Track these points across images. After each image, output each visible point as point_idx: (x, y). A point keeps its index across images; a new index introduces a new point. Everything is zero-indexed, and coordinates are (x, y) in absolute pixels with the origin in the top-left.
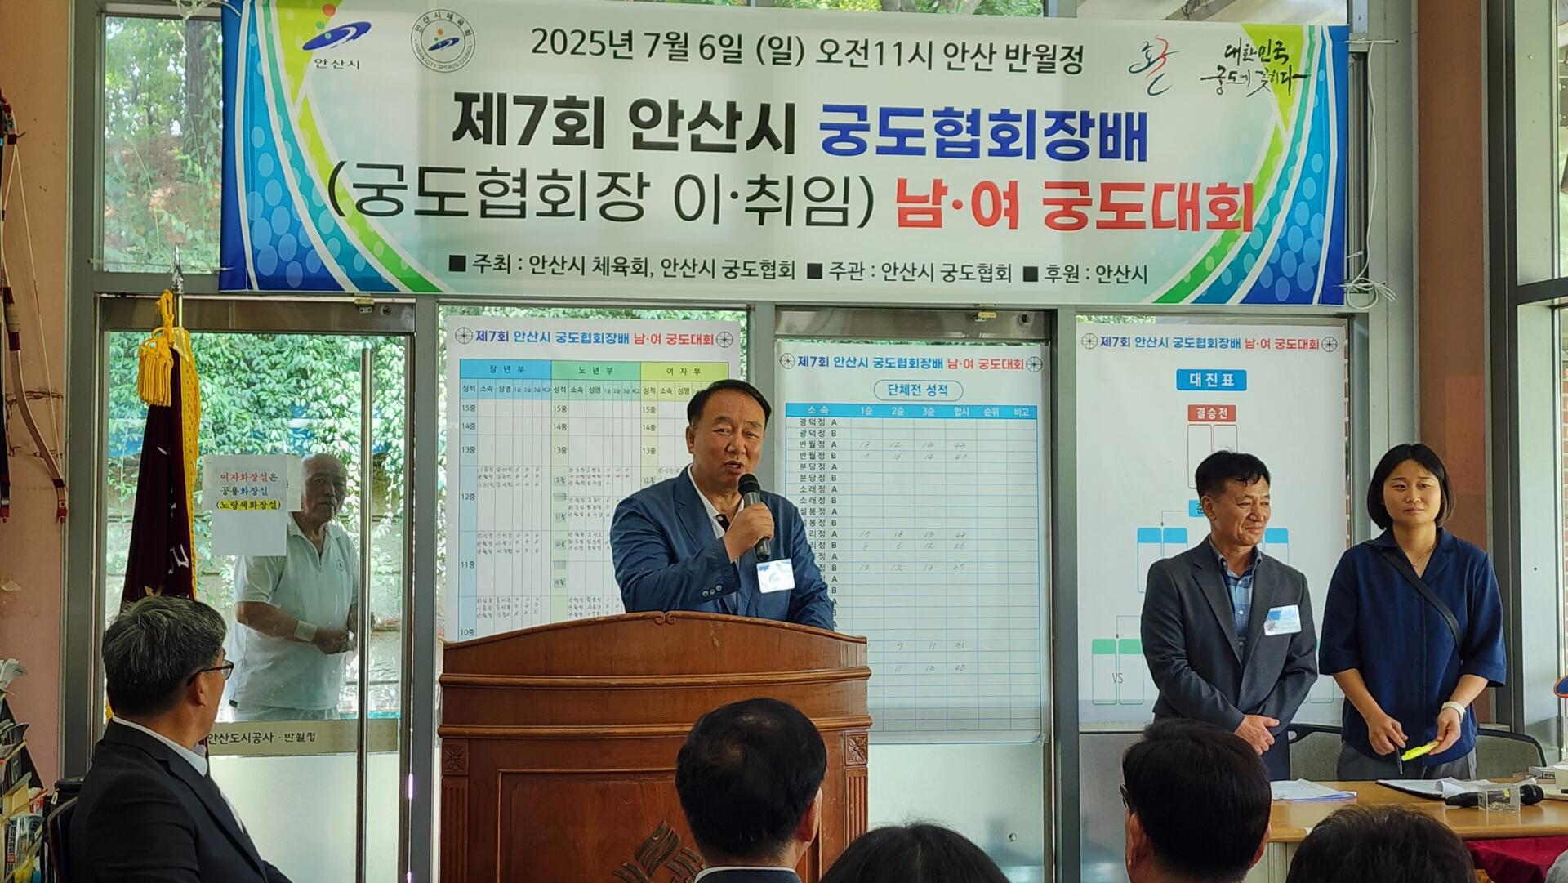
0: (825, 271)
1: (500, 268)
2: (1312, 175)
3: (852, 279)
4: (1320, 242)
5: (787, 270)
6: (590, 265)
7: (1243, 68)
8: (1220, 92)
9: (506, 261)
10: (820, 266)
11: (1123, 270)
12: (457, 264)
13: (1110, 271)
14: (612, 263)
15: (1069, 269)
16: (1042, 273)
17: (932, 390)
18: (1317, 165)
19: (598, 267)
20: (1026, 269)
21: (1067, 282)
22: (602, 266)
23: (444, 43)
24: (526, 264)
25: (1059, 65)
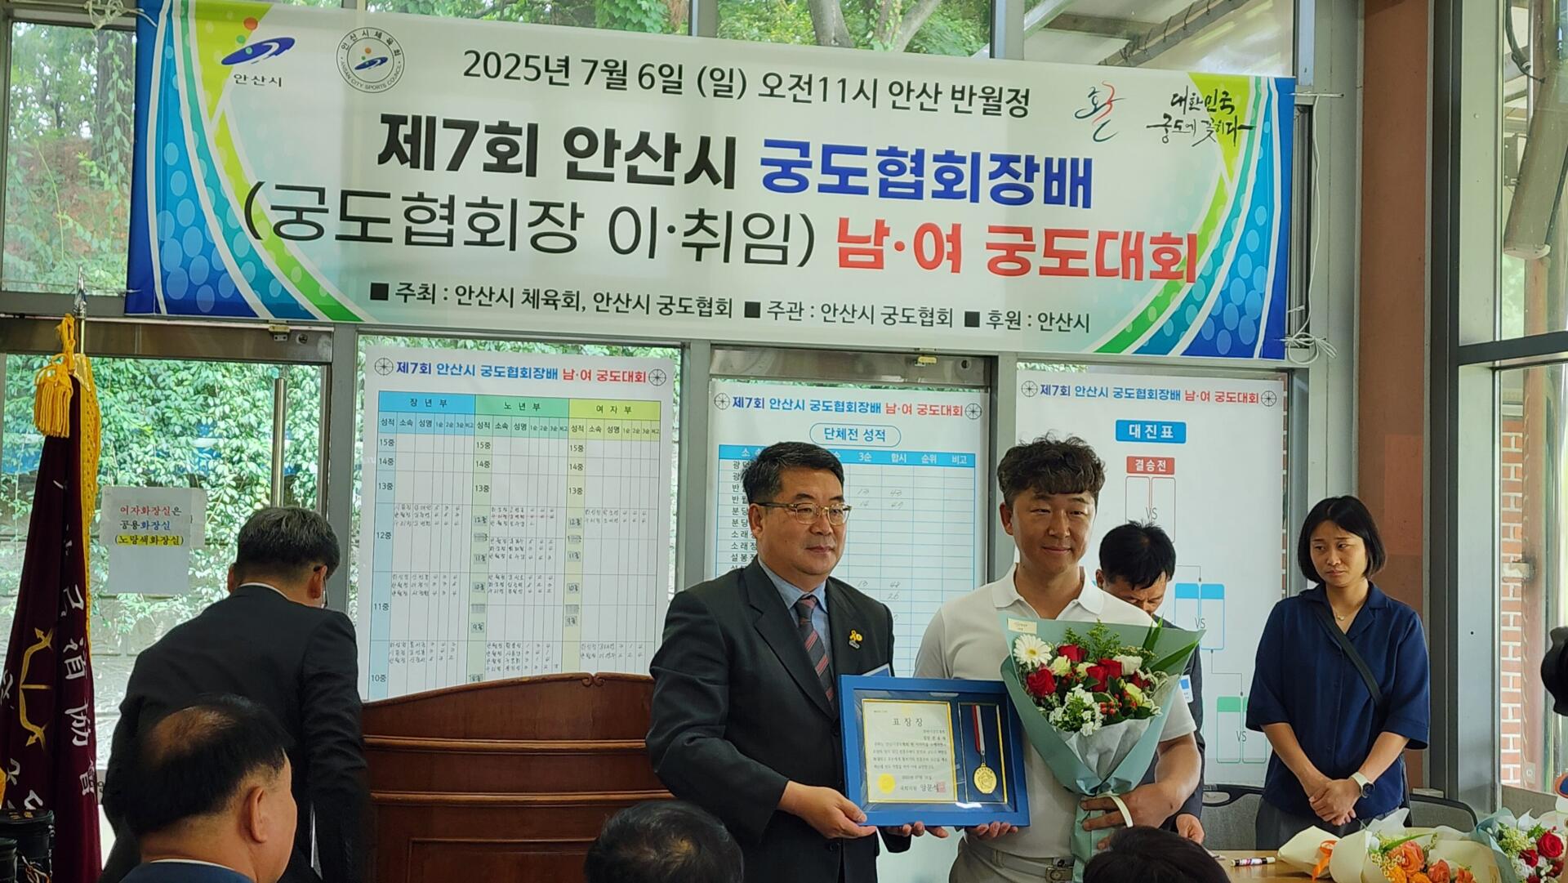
0: (763, 311)
1: (425, 298)
2: (1256, 227)
3: (790, 319)
4: (1262, 295)
5: (724, 308)
6: (519, 297)
7: (1189, 118)
8: (1165, 140)
9: (430, 291)
10: (758, 305)
11: (1065, 318)
12: (379, 292)
13: (1052, 319)
14: (542, 296)
15: (1011, 315)
16: (984, 319)
17: (869, 435)
18: (1261, 217)
19: (527, 299)
20: (968, 314)
21: (1009, 328)
22: (532, 298)
23: (372, 63)
24: (451, 294)
25: (1006, 108)
